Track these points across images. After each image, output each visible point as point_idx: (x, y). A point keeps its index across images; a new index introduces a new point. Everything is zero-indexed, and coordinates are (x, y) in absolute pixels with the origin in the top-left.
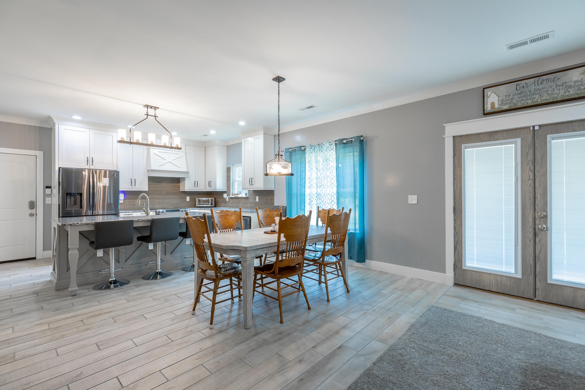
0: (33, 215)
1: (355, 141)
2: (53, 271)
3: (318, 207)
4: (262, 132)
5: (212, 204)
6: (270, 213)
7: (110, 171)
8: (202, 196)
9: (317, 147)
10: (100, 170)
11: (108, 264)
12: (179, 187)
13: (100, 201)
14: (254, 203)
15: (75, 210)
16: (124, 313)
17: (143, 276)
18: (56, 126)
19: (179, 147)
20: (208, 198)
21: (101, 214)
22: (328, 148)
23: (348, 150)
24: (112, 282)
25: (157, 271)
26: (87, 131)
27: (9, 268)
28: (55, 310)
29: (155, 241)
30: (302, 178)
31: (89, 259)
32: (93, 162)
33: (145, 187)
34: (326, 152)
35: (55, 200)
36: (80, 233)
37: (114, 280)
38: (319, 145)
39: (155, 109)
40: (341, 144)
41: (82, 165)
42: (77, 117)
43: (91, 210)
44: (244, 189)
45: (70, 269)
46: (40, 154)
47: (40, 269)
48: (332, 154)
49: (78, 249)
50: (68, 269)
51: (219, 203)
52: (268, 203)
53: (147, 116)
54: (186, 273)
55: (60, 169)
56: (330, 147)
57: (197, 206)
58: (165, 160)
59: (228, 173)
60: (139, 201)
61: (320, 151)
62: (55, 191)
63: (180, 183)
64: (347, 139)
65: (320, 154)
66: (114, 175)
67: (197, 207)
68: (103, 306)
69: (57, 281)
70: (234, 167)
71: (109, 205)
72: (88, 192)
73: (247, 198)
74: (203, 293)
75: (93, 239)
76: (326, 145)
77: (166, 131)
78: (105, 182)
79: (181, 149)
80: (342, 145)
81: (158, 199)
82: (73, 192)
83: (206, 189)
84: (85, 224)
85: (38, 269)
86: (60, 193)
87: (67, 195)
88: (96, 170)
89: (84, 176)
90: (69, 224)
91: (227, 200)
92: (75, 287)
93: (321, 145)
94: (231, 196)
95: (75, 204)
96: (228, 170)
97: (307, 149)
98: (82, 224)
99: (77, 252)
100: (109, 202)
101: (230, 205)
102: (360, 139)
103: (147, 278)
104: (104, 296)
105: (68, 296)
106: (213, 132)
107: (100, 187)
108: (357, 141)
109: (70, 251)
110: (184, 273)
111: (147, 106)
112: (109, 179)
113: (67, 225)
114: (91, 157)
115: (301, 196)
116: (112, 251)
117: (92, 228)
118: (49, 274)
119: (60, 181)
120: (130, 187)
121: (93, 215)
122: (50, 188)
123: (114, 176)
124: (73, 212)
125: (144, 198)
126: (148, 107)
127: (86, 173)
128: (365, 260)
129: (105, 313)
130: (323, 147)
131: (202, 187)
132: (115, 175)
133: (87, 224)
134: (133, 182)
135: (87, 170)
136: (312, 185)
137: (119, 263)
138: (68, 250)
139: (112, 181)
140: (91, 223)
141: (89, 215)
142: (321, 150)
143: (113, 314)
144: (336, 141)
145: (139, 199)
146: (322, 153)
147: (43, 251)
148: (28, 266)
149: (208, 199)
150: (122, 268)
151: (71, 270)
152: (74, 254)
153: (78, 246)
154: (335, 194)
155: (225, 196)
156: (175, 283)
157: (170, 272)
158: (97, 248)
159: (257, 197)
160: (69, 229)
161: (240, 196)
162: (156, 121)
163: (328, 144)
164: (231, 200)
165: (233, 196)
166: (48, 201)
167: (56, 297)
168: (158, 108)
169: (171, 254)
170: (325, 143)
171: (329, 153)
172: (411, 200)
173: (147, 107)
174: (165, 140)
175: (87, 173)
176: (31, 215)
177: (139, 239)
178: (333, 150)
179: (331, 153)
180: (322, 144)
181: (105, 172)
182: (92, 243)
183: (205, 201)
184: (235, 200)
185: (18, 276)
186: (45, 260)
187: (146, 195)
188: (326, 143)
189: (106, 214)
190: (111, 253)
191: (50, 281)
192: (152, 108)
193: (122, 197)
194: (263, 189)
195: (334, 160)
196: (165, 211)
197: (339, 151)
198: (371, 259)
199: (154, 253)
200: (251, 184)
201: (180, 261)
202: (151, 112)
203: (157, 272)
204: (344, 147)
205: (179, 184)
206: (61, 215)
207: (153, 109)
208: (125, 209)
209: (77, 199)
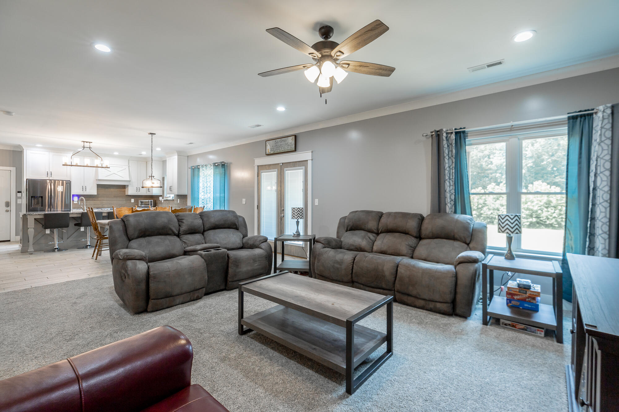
1: (221, 165)
4: (177, 154)
8: (143, 198)
10: (56, 181)
11: (54, 238)
12: (125, 191)
14: (177, 204)
18: (25, 150)
20: (149, 200)
22: (210, 169)
23: (219, 171)
24: (56, 248)
26: (47, 153)
29: (86, 226)
30: (198, 187)
32: (51, 174)
33: (94, 192)
35: (24, 201)
36: (35, 219)
37: (58, 248)
38: (205, 165)
39: (90, 143)
41: (44, 177)
42: (39, 145)
46: (13, 169)
47: (12, 245)
51: (157, 204)
52: (184, 204)
53: (84, 148)
55: (27, 180)
58: (111, 172)
59: (163, 181)
62: (24, 194)
63: (125, 189)
67: (140, 207)
69: (22, 248)
73: (173, 200)
75: (43, 223)
80: (216, 167)
81: (106, 200)
82: (37, 195)
83: (146, 193)
84: (38, 214)
86: (27, 196)
87: (32, 198)
88: (53, 180)
90: (29, 215)
91: (162, 202)
92: (32, 249)
93: (207, 166)
94: (165, 199)
95: (38, 203)
96: (163, 179)
97: (201, 168)
98: (36, 214)
99: (33, 230)
101: (164, 205)
109: (29, 229)
112: (62, 186)
114: (50, 172)
116: (56, 231)
117: (42, 217)
119: (27, 188)
120: (82, 192)
122: (21, 193)
123: (68, 184)
124: (36, 207)
126: (84, 142)
127: (48, 183)
131: (143, 192)
133: (40, 215)
134: (84, 188)
139: (64, 188)
140: (42, 214)
144: (214, 163)
147: (15, 237)
150: (63, 241)
152: (31, 231)
153: (33, 227)
155: (161, 198)
158: (46, 228)
159: (179, 200)
160: (28, 217)
161: (170, 199)
162: (90, 150)
163: (210, 165)
164: (164, 202)
166: (19, 201)
168: (92, 142)
172: (243, 201)
176: (7, 211)
177: (74, 224)
179: (212, 172)
181: (63, 181)
182: (42, 225)
183: (145, 202)
184: (167, 201)
190: (55, 233)
197: (215, 171)
200: (170, 190)
202: (87, 145)
203: (88, 245)
204: (217, 169)
206: (27, 210)
207: (88, 143)
209: (39, 200)
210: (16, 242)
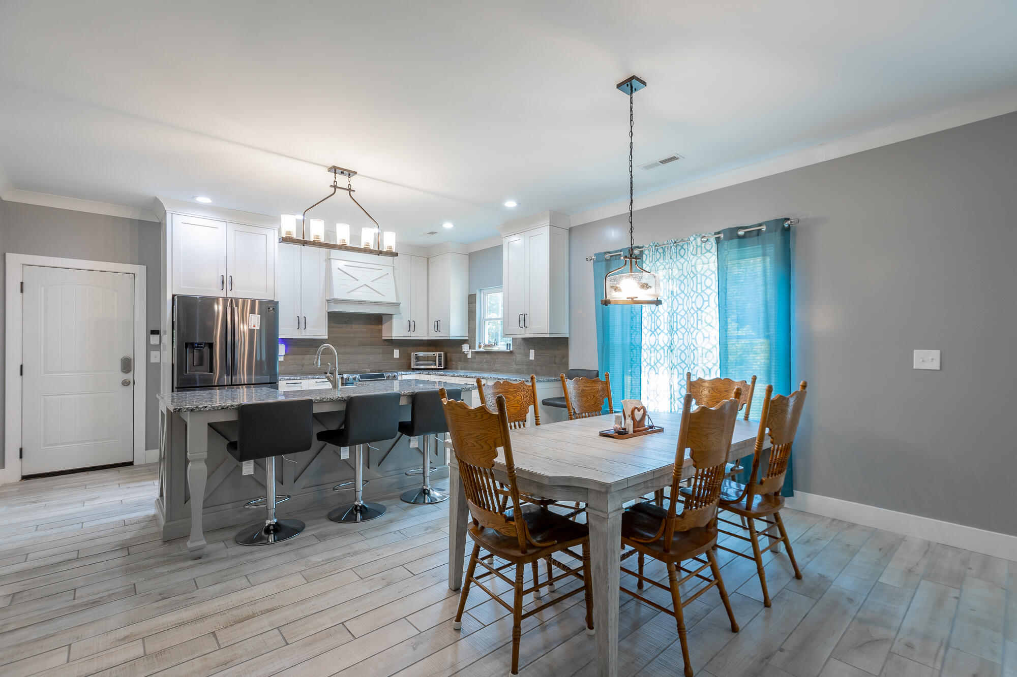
0: (129, 383)
1: (768, 231)
2: (159, 498)
3: (689, 375)
4: (548, 222)
5: (440, 364)
6: (587, 387)
7: (261, 302)
8: (421, 348)
9: (673, 248)
10: (244, 300)
11: (264, 487)
12: (381, 331)
13: (244, 358)
14: (525, 364)
15: (200, 375)
16: (301, 615)
17: (328, 513)
18: (169, 216)
19: (394, 251)
20: (434, 353)
21: (246, 383)
22: (699, 249)
23: (749, 250)
24: (272, 527)
25: (356, 503)
26: (221, 226)
27: (85, 483)
28: (159, 597)
29: (354, 443)
30: (635, 314)
31: (226, 477)
32: (231, 284)
33: (321, 332)
34: (696, 258)
35: (166, 357)
36: (209, 424)
37: (276, 523)
38: (675, 242)
39: (349, 175)
40: (732, 238)
41: (214, 291)
42: (204, 200)
43: (229, 375)
44: (505, 335)
45: (190, 498)
46: (140, 270)
47: (138, 487)
48: (708, 261)
49: (206, 461)
50: (187, 499)
51: (453, 363)
52: (555, 363)
53: (335, 189)
54: (412, 508)
55: (175, 297)
56: (703, 245)
57: (412, 367)
58: (358, 280)
59: (471, 305)
60: (318, 359)
61: (678, 255)
62: (167, 338)
63: (382, 325)
64: (747, 228)
65: (678, 263)
66: (269, 309)
67: (414, 370)
68: (258, 591)
69: (167, 522)
70: (482, 294)
71: (260, 364)
72: (224, 341)
73: (511, 352)
74: (478, 578)
75: (235, 438)
76: (694, 242)
77: (369, 217)
78: (255, 321)
79: (397, 254)
80: (735, 241)
82: (198, 341)
83: (430, 336)
84: (220, 408)
85: (136, 487)
86: (174, 343)
87: (186, 348)
88: (237, 300)
89: (216, 314)
90: (187, 409)
91: (469, 356)
92: (200, 540)
93: (681, 244)
94: (477, 349)
95: (201, 363)
96: (472, 299)
97: (646, 252)
98: (214, 408)
99: (203, 467)
100: (259, 358)
101: (476, 365)
102: (784, 225)
103: (335, 517)
104: (256, 561)
105: (187, 558)
106: (448, 225)
107: (244, 332)
108: (776, 231)
109: (190, 464)
110: (408, 508)
111: (334, 169)
112: (260, 316)
113: (185, 410)
114: (228, 276)
115: (632, 350)
116: (271, 463)
117: (232, 417)
118: (153, 501)
119: (174, 320)
120: (297, 332)
121: (232, 385)
122: (159, 334)
123: (269, 312)
124: (197, 377)
125: (327, 352)
126: (337, 170)
127: (219, 308)
128: (793, 492)
129: (263, 613)
130: (685, 246)
131: (423, 333)
132: (271, 309)
133: (223, 408)
134: (301, 322)
135: (221, 299)
136: (658, 327)
137: (282, 484)
138: (187, 462)
139: (264, 321)
140: (232, 405)
141: (225, 384)
142: (679, 253)
143: (277, 618)
144: (719, 233)
145: (318, 355)
146: (682, 260)
147: (146, 450)
148: (118, 480)
149: (434, 355)
150: (289, 497)
151: (192, 499)
152: (197, 472)
153: (205, 455)
154: (715, 346)
155: (465, 348)
156: (395, 532)
157: (381, 503)
158: (243, 458)
159: (532, 352)
160: (188, 418)
161: (495, 349)
162: (351, 199)
163: (699, 240)
164: (477, 357)
165: (482, 349)
166: (155, 357)
167: (162, 559)
168: (355, 173)
169: (378, 466)
170: (692, 239)
171: (701, 259)
172: (921, 360)
173: (335, 171)
174: (368, 237)
175: (221, 308)
176: (126, 383)
177: (322, 436)
178: (711, 252)
179: (706, 260)
180: (683, 240)
181: (253, 302)
182: (232, 446)
183: (426, 359)
184: (486, 356)
185: (97, 502)
186: (148, 468)
187: (331, 346)
188: (695, 239)
189: (253, 382)
190: (268, 467)
191: (154, 518)
192: (345, 172)
193: (282, 349)
194: (548, 336)
195: (714, 272)
196: (358, 376)
197: (727, 255)
198: (807, 490)
199: (350, 465)
200: (522, 325)
201: (396, 480)
202: (342, 181)
203: (356, 506)
204: (740, 246)
205: (380, 326)
206: (175, 385)
207: (345, 175)
208: (290, 373)
209: (204, 353)
210: (149, 470)
